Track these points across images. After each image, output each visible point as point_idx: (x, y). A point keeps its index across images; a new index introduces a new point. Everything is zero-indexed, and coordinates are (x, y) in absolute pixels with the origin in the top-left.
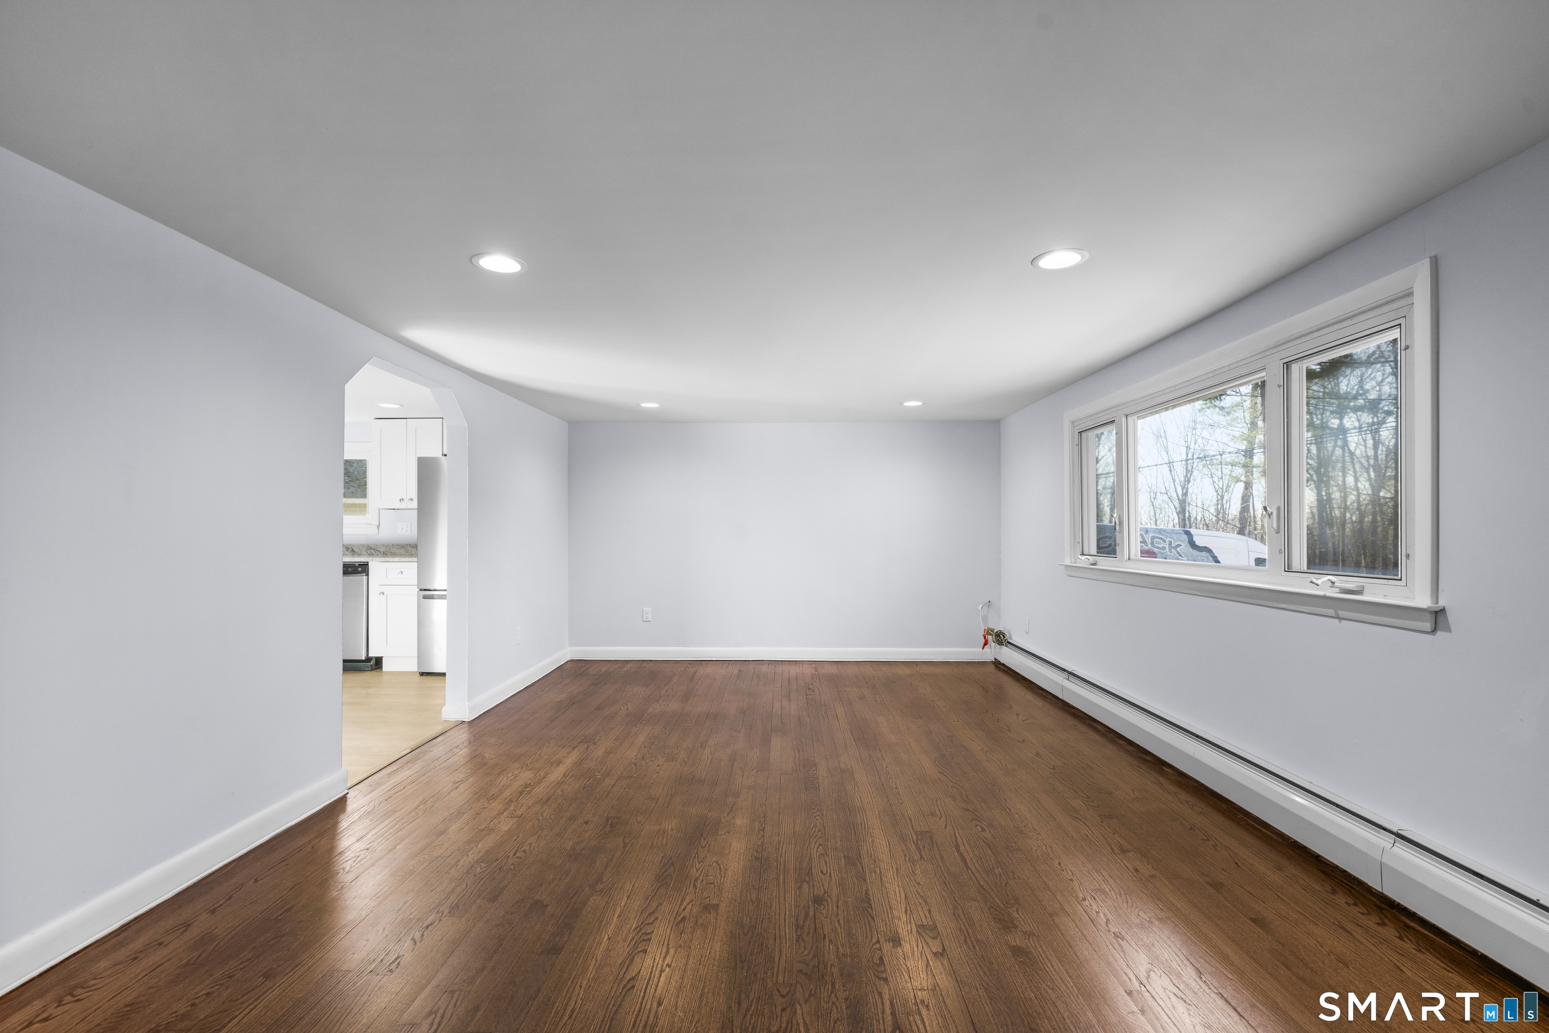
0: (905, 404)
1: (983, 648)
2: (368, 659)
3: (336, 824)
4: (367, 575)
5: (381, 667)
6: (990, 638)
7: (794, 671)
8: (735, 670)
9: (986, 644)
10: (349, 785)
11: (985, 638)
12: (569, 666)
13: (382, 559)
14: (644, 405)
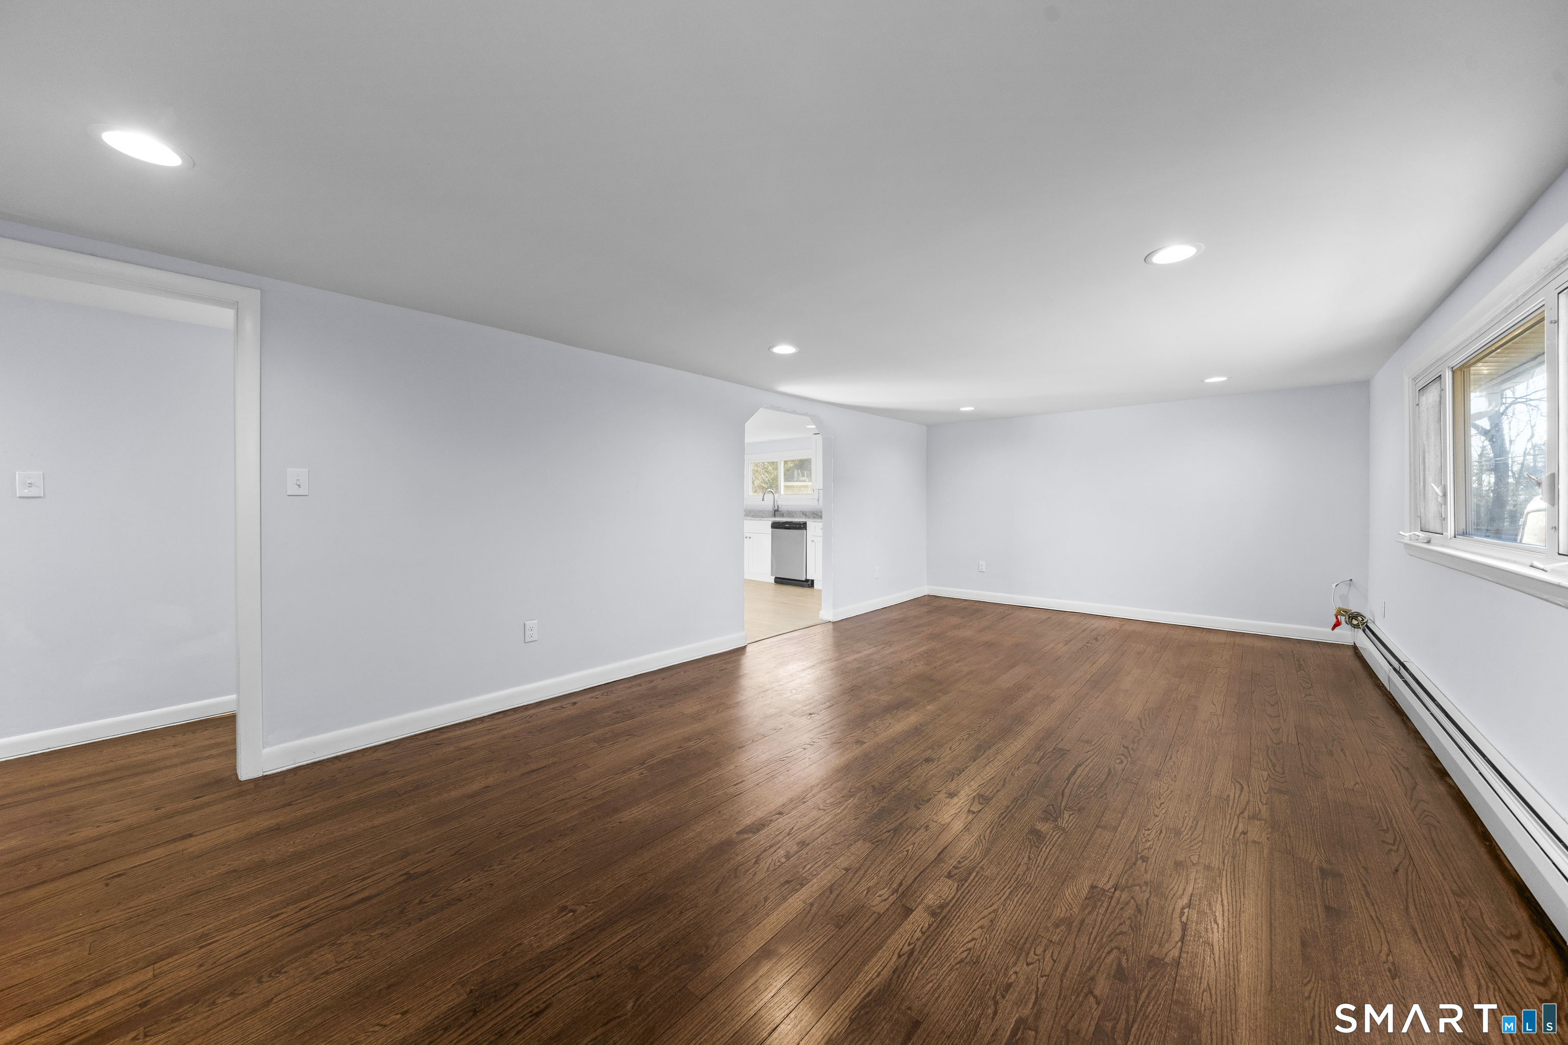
0: (1206, 381)
1: (1333, 628)
2: (807, 581)
3: (739, 660)
4: (806, 529)
5: (813, 587)
6: (1342, 619)
7: (1097, 623)
8: (1044, 616)
9: (1337, 624)
10: (748, 642)
11: (1337, 618)
12: (926, 598)
13: (813, 520)
14: (962, 409)
